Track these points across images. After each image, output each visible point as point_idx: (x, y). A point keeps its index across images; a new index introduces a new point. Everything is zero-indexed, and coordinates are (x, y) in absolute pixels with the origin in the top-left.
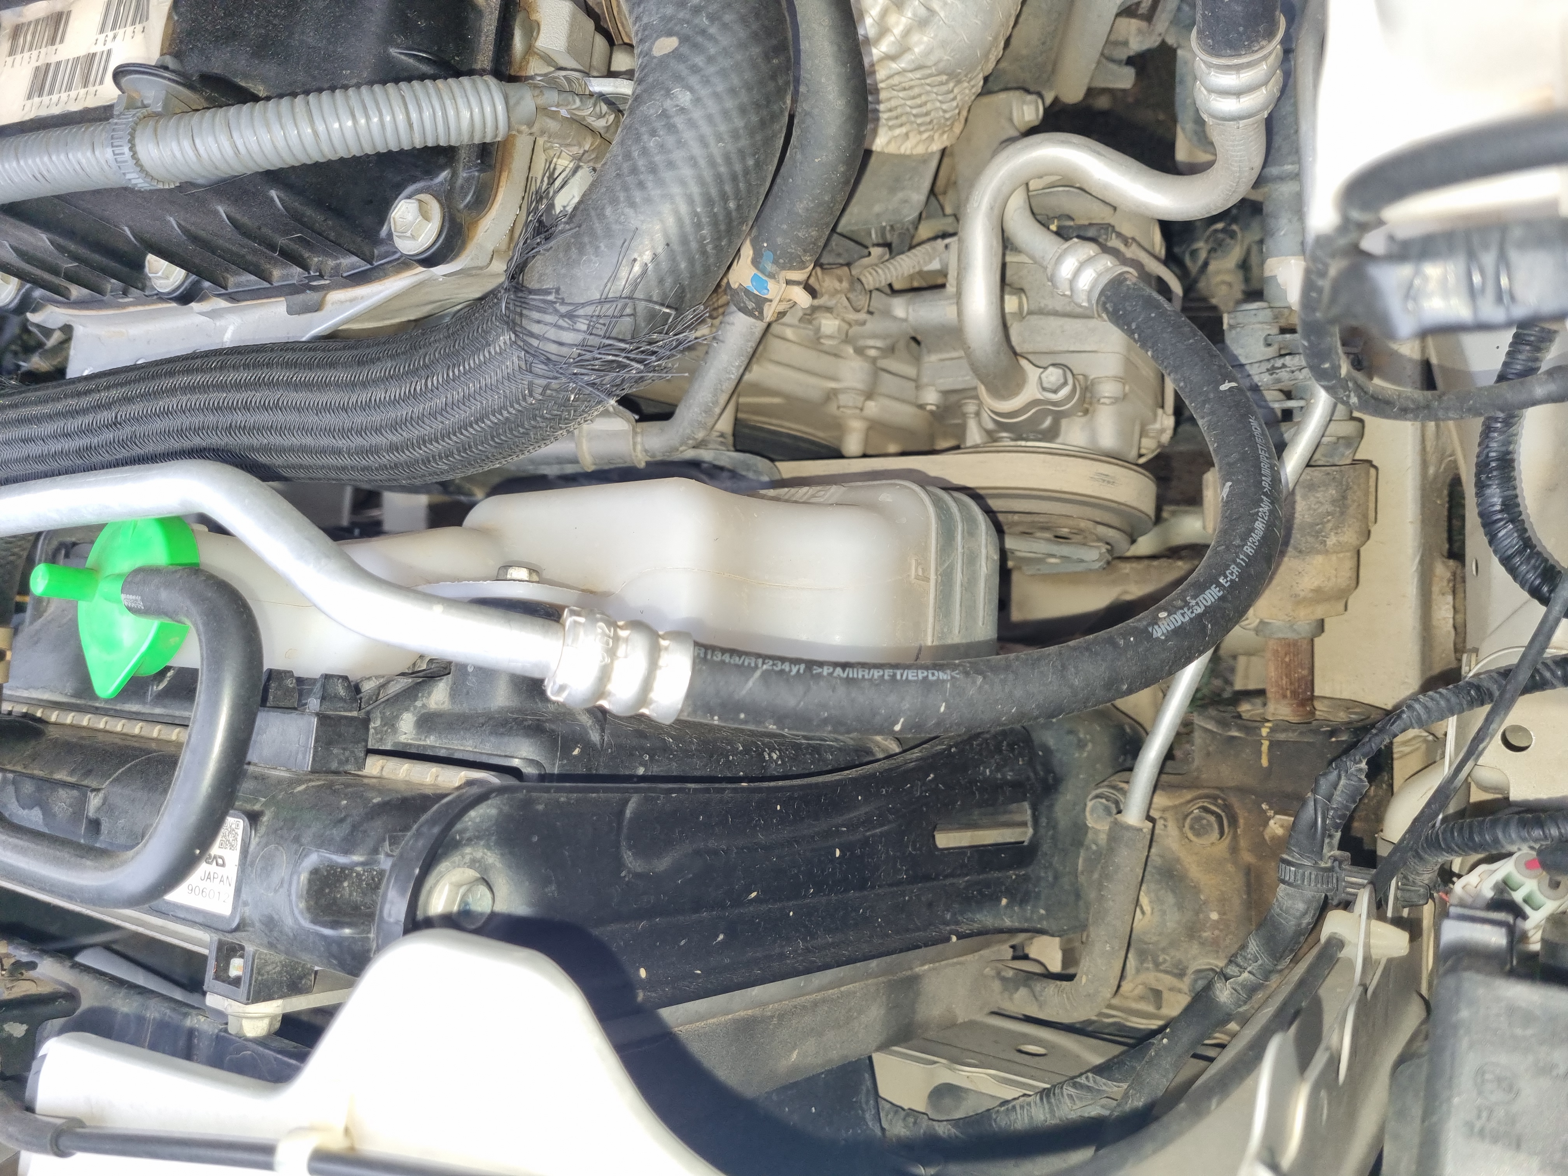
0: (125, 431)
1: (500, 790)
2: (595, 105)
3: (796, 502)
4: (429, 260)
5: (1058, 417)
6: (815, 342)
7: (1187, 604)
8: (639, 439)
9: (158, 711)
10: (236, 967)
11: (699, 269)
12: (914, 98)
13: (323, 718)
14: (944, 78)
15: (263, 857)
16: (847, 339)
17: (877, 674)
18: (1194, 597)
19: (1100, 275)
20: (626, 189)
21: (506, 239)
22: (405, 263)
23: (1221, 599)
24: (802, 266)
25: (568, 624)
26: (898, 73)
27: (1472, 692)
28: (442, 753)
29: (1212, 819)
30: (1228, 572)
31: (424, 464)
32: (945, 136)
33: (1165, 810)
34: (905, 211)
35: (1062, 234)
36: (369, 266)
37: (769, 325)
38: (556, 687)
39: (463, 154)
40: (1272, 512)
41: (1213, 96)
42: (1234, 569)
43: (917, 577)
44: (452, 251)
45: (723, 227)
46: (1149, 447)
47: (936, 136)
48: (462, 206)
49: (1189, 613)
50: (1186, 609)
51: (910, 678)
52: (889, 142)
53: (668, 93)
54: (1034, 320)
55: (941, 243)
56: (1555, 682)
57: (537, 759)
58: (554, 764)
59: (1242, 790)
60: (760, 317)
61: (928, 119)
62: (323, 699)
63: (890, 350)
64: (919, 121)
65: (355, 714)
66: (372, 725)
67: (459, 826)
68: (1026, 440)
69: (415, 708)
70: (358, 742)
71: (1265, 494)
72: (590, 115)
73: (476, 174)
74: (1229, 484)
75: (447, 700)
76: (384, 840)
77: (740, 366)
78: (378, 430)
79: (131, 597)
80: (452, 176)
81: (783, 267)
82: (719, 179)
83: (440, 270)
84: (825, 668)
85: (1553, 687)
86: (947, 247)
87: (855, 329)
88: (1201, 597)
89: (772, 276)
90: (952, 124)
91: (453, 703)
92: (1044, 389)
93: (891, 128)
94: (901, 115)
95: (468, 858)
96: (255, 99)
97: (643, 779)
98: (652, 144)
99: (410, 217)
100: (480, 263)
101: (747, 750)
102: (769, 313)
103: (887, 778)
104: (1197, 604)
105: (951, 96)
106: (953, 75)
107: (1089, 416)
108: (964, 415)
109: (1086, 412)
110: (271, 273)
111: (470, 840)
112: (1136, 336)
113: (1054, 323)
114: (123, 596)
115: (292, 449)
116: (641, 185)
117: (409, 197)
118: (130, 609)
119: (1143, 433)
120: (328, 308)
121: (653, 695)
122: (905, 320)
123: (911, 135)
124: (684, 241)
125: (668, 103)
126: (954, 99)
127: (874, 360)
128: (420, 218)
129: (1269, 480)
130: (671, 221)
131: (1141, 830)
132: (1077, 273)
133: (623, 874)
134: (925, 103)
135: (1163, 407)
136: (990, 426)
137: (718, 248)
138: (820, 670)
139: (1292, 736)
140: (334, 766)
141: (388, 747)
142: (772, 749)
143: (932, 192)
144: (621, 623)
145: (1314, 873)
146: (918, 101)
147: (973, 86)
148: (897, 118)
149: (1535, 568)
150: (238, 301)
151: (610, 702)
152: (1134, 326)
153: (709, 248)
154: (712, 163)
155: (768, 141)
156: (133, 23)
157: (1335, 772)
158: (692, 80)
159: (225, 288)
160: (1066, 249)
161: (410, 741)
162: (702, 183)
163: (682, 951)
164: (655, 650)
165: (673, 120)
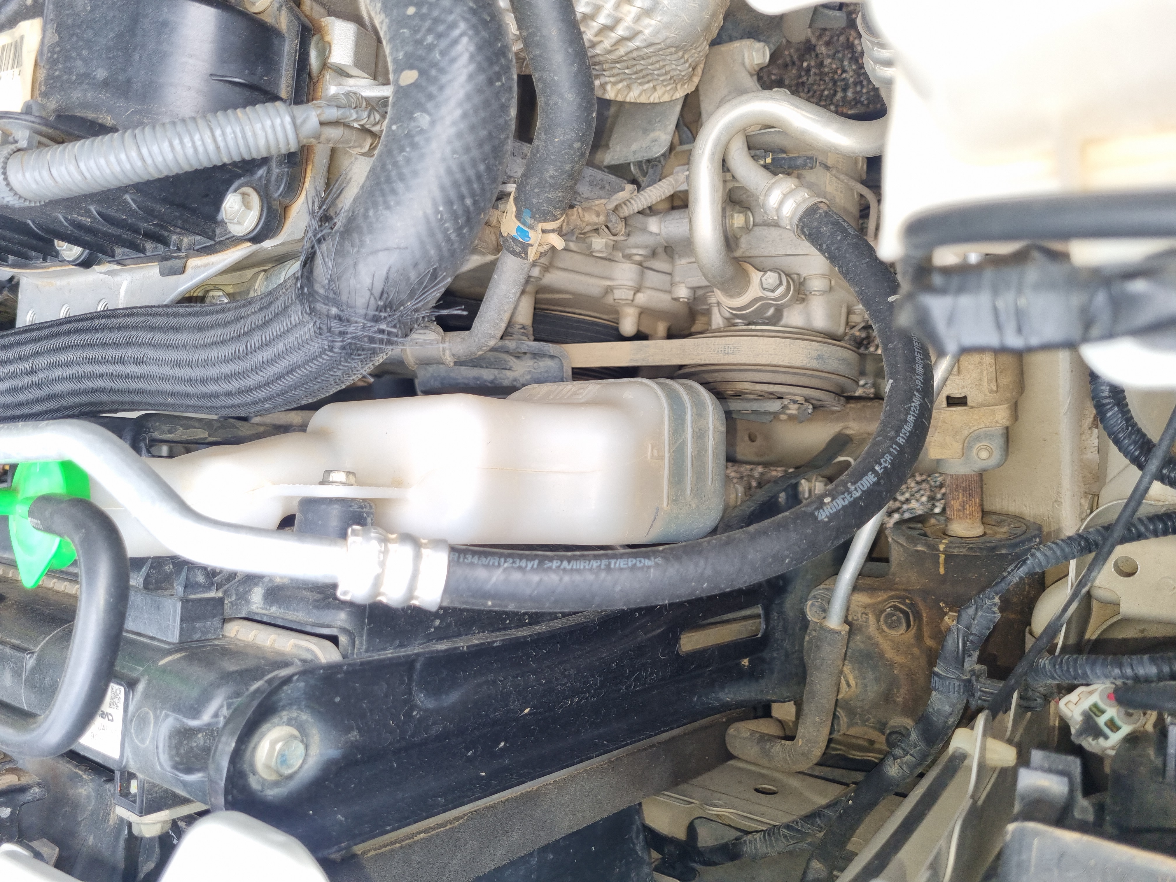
4: (256, 238)
5: (779, 307)
7: (848, 490)
8: (447, 345)
10: (134, 787)
12: (652, 64)
13: (185, 602)
14: (673, 49)
15: (138, 717)
16: (616, 249)
17: (595, 564)
18: (854, 483)
19: (798, 205)
20: (383, 194)
22: (237, 241)
23: (874, 484)
24: (555, 218)
25: (351, 541)
26: (636, 49)
27: (1082, 543)
28: (279, 622)
29: (901, 615)
30: (882, 460)
32: (686, 86)
33: (865, 607)
34: (655, 149)
35: (773, 168)
36: (212, 243)
38: (343, 590)
40: (921, 408)
41: (878, 66)
42: (888, 457)
43: (653, 457)
44: (271, 231)
45: (461, 220)
47: (679, 87)
48: (276, 195)
49: (848, 497)
51: (622, 566)
53: (411, 118)
54: (758, 230)
56: (1147, 534)
57: (348, 626)
59: (925, 593)
60: (526, 258)
61: (668, 77)
62: (186, 587)
64: (661, 78)
65: (212, 594)
66: (228, 601)
69: (264, 583)
70: (214, 616)
71: (918, 390)
73: (286, 170)
74: (891, 381)
76: (224, 705)
78: (216, 381)
79: (34, 520)
80: (268, 173)
81: (540, 221)
82: (456, 184)
83: (268, 244)
84: (555, 562)
85: (1147, 538)
88: (859, 484)
89: (531, 227)
90: (690, 78)
92: (764, 289)
93: (641, 84)
94: (647, 75)
95: (285, 719)
98: (400, 158)
99: (236, 207)
100: (296, 237)
102: (532, 254)
104: (856, 489)
105: (683, 61)
106: (680, 47)
107: (805, 304)
108: (709, 304)
109: (803, 300)
110: (144, 248)
111: (284, 708)
112: (827, 254)
113: (774, 232)
116: (394, 192)
117: (235, 191)
118: (35, 527)
120: (189, 270)
121: (416, 593)
122: (659, 234)
123: (658, 88)
125: (413, 124)
126: (687, 61)
127: (640, 263)
128: (243, 208)
129: (921, 378)
131: (839, 632)
132: (781, 203)
133: (415, 713)
134: (664, 66)
137: (460, 235)
138: (550, 564)
139: (964, 551)
140: (197, 636)
141: (243, 615)
144: (391, 538)
145: (957, 684)
146: (657, 66)
147: (700, 52)
148: (643, 77)
149: (1135, 442)
150: (125, 265)
151: (385, 598)
152: (825, 246)
153: (453, 237)
154: (450, 171)
156: (13, 67)
157: (974, 607)
158: (429, 105)
159: (113, 256)
160: (773, 184)
161: (260, 611)
162: (442, 188)
163: (470, 760)
164: (418, 557)
165: (416, 139)
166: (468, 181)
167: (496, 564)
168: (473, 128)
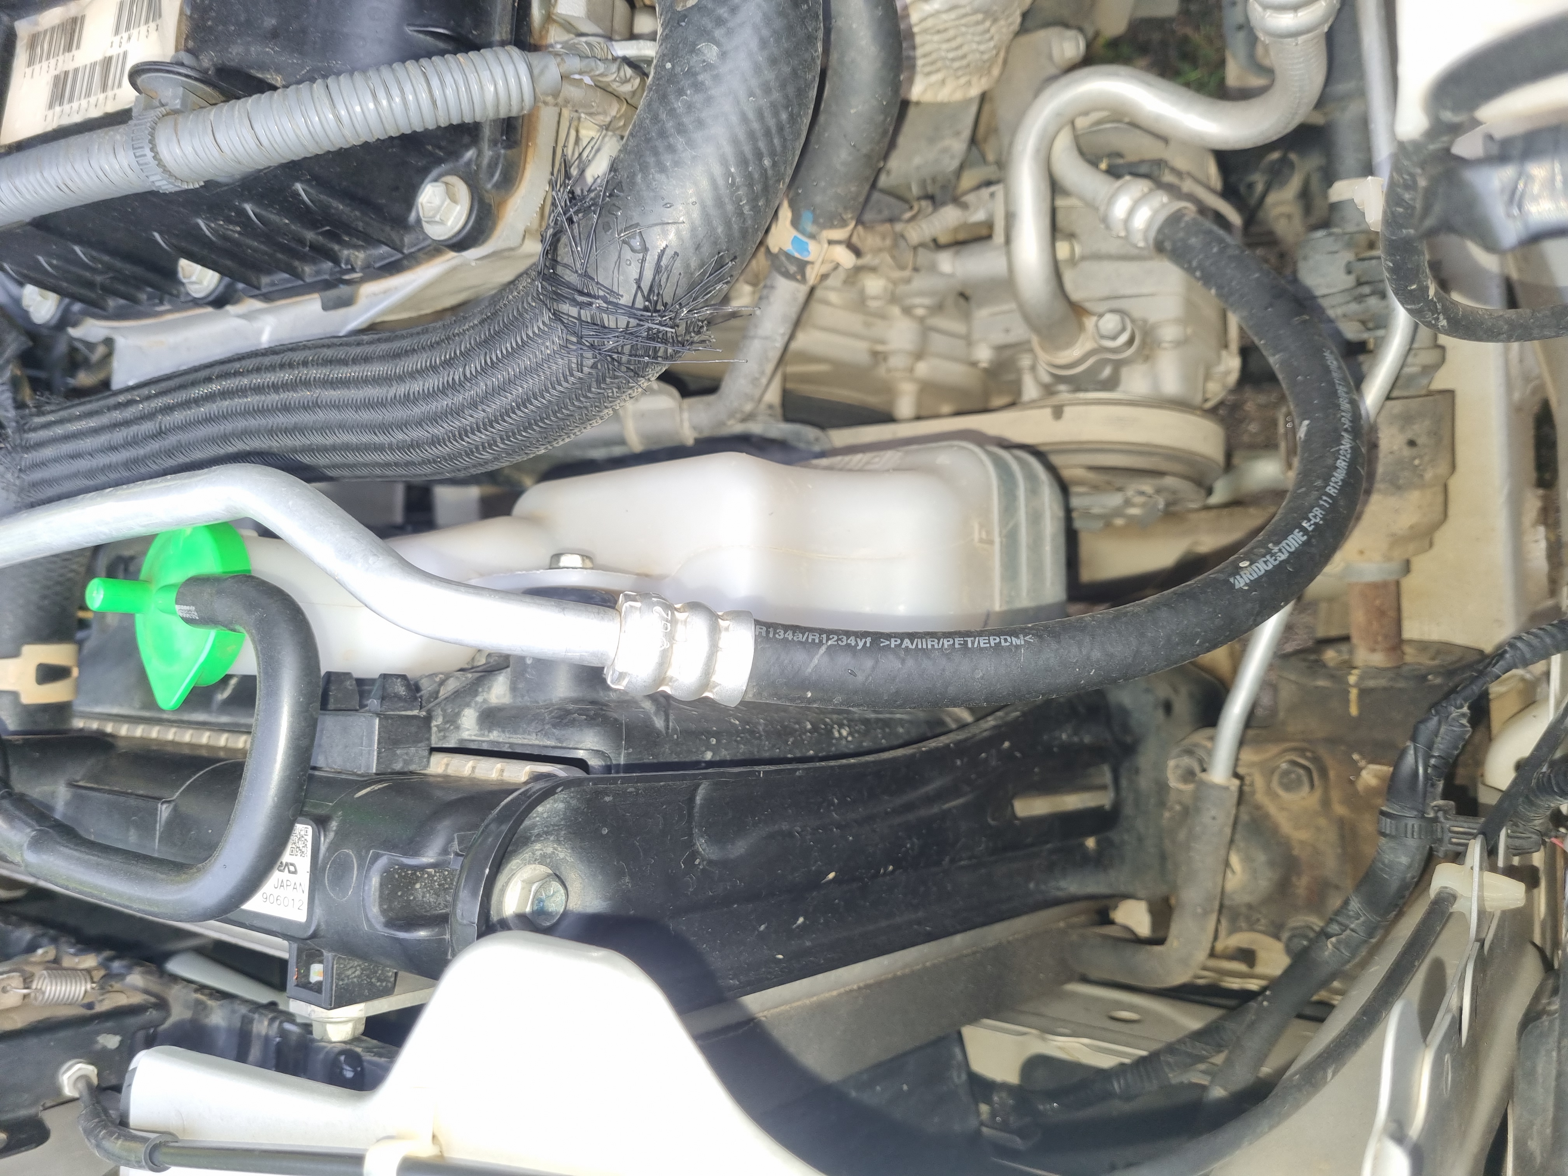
0: (172, 440)
1: (567, 784)
2: (619, 69)
3: (850, 470)
4: (460, 244)
5: (1118, 365)
6: (860, 303)
7: (1269, 552)
8: (686, 415)
9: (224, 719)
10: (316, 973)
11: (736, 233)
12: (948, 41)
13: (384, 719)
15: (334, 862)
16: (894, 299)
17: (947, 643)
18: (1277, 543)
19: (1156, 213)
20: (656, 153)
21: (536, 216)
22: (437, 249)
23: (1304, 544)
24: (843, 224)
25: (624, 609)
26: (932, 15)
28: (506, 749)
29: (1301, 772)
30: (1311, 515)
31: (467, 455)
32: (983, 80)
33: (1252, 764)
34: (946, 161)
35: (1114, 173)
36: (400, 256)
37: (812, 290)
38: (616, 675)
39: (487, 132)
40: (1355, 450)
41: (1268, 13)
42: (1317, 511)
43: (981, 541)
44: (483, 233)
45: (757, 188)
46: (1216, 391)
47: (975, 80)
48: (489, 186)
49: (1272, 560)
50: (1268, 557)
51: (982, 645)
52: (925, 90)
53: (693, 50)
54: (1086, 266)
55: (985, 192)
57: (602, 749)
58: (620, 754)
59: (1332, 741)
60: (804, 280)
61: (964, 62)
62: (383, 698)
63: (938, 308)
64: (956, 64)
65: (415, 712)
66: (434, 723)
67: (527, 822)
68: (1086, 390)
69: (476, 703)
70: (421, 742)
71: (1346, 430)
72: (615, 80)
73: (502, 151)
74: (1306, 422)
75: (508, 693)
76: (452, 840)
77: (784, 334)
78: (419, 423)
79: (185, 608)
80: (478, 155)
81: (823, 227)
82: (751, 136)
83: (472, 254)
84: (893, 640)
86: (992, 195)
87: (902, 289)
88: (1284, 544)
89: (812, 237)
90: (991, 68)
91: (514, 697)
92: (1103, 337)
93: (928, 74)
94: (937, 60)
95: (538, 854)
96: (274, 88)
97: (710, 764)
98: (679, 105)
99: (437, 201)
100: (512, 245)
101: (815, 728)
102: (812, 275)
103: (961, 749)
104: (1280, 550)
105: (987, 36)
106: (988, 13)
107: (1151, 363)
108: (1019, 372)
109: (1147, 358)
110: (303, 270)
111: (539, 835)
112: (1198, 274)
113: (1108, 267)
114: (177, 607)
115: (334, 448)
116: (671, 149)
117: (435, 180)
118: (184, 619)
119: (1207, 377)
120: (361, 301)
121: (715, 678)
122: (951, 276)
123: (947, 81)
124: (719, 203)
125: (694, 59)
126: (992, 38)
127: (921, 320)
128: (448, 201)
129: (1349, 415)
130: (705, 183)
131: (1226, 788)
132: (1131, 212)
133: (697, 862)
134: (962, 45)
135: (1226, 346)
136: (1047, 379)
137: (755, 208)
138: (887, 643)
139: (1382, 682)
140: (398, 766)
141: (452, 744)
142: (841, 726)
143: (973, 141)
144: (678, 606)
145: (1417, 824)
146: (954, 44)
147: (1011, 24)
148: (934, 63)
150: (272, 301)
151: (672, 687)
152: (1194, 263)
153: (746, 210)
154: (744, 119)
155: (801, 93)
156: (147, 22)
157: (1436, 719)
158: (718, 33)
159: (258, 288)
160: (1119, 188)
161: (474, 738)
162: (735, 142)
163: (762, 936)
164: (714, 631)
165: (701, 78)
166: (768, 133)
167: (817, 641)
168: (773, 62)
